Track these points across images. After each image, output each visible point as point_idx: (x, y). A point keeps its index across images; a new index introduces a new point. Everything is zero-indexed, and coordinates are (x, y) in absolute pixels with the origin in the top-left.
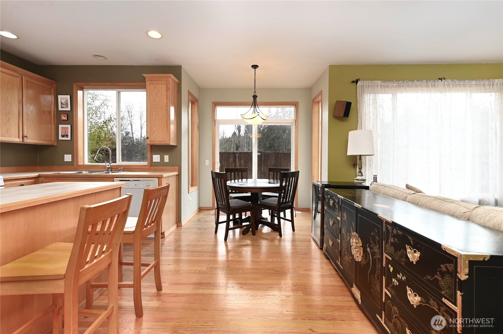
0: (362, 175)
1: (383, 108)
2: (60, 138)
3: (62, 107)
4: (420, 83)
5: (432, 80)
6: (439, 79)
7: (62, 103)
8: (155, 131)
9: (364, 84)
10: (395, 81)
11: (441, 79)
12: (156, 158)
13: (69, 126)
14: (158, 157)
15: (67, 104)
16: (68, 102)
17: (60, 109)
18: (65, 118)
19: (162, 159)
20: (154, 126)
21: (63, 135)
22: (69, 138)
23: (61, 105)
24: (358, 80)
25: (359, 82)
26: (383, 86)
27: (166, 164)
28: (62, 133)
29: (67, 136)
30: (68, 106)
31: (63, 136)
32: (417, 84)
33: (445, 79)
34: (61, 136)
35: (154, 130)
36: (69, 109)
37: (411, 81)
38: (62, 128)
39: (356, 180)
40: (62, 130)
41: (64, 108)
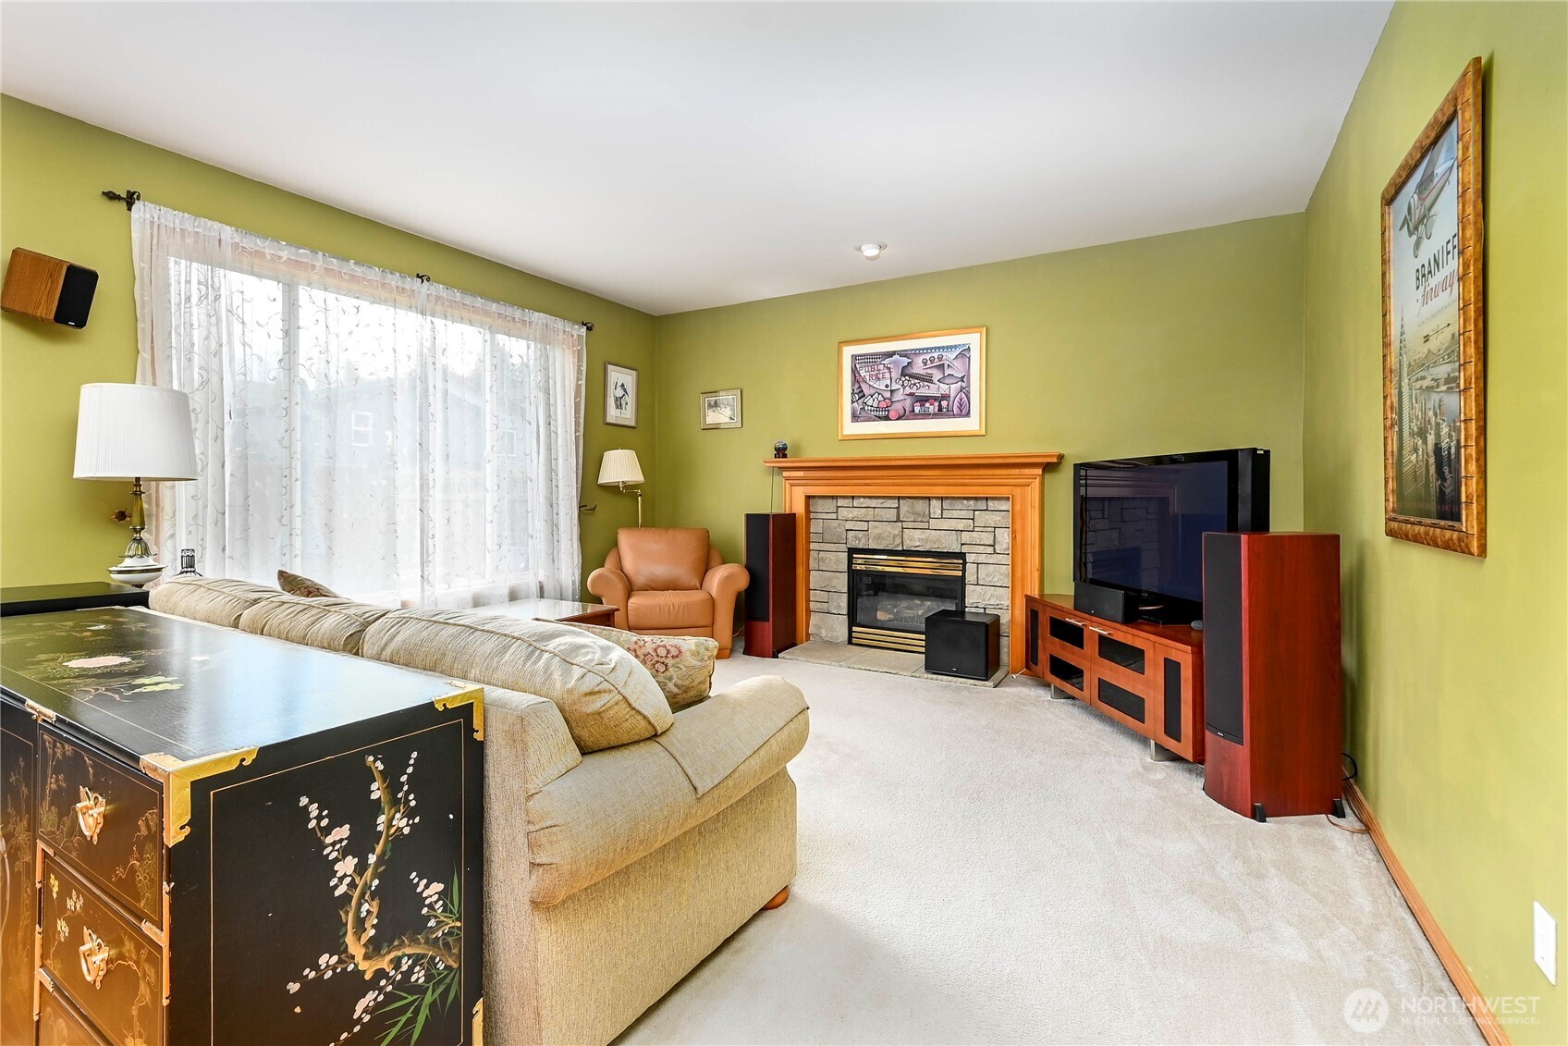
0: (146, 552)
1: (243, 323)
4: (364, 273)
5: (398, 274)
6: (418, 276)
9: (163, 221)
10: (284, 243)
11: (421, 277)
24: (135, 196)
25: (137, 206)
26: (243, 247)
32: (355, 271)
33: (428, 280)
37: (337, 258)
39: (120, 572)
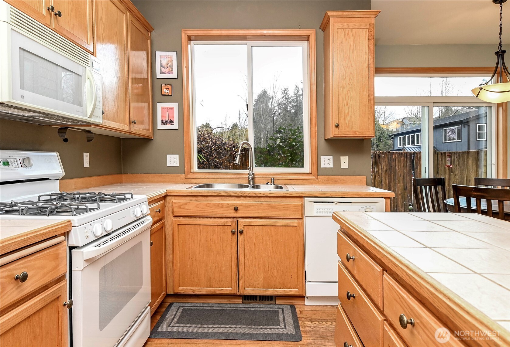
2: (160, 126)
3: (162, 73)
7: (161, 66)
8: (348, 114)
12: (327, 162)
13: (175, 106)
14: (329, 160)
15: (171, 67)
16: (172, 63)
17: (159, 76)
18: (168, 91)
19: (337, 162)
20: (347, 105)
21: (164, 120)
22: (175, 127)
23: (161, 69)
27: (344, 172)
28: (162, 116)
29: (171, 122)
30: (172, 70)
31: (164, 123)
34: (161, 123)
35: (347, 112)
36: (174, 76)
38: (163, 108)
40: (162, 112)
41: (165, 73)
